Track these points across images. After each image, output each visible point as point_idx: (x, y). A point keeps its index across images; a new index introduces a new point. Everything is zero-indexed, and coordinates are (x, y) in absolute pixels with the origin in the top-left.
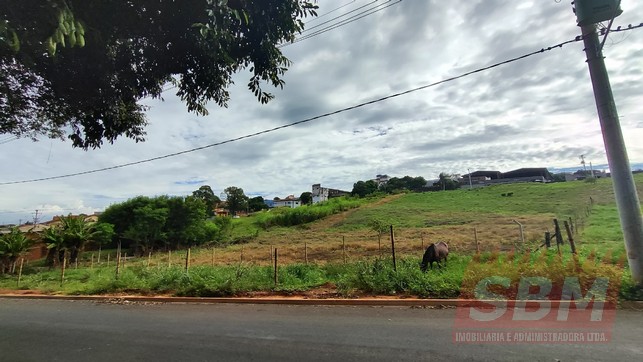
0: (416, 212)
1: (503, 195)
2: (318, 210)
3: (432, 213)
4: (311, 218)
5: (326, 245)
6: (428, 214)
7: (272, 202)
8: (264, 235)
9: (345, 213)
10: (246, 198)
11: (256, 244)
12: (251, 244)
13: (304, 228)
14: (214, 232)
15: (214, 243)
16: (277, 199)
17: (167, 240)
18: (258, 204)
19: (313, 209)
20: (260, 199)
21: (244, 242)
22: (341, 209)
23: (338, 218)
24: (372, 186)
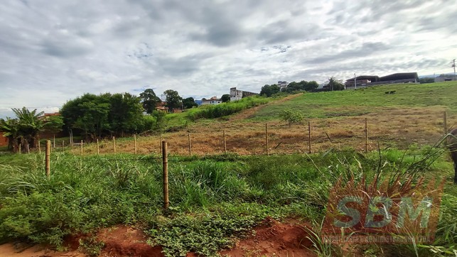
0: (316, 106)
1: (387, 93)
2: (235, 105)
3: (329, 107)
4: (230, 112)
5: (243, 133)
6: (326, 107)
7: (200, 102)
8: (192, 125)
9: (256, 108)
10: (181, 99)
11: (184, 132)
12: (181, 133)
13: (224, 119)
14: (151, 123)
15: (151, 132)
16: (204, 99)
17: (111, 130)
18: (190, 103)
19: (231, 105)
20: (191, 99)
21: (175, 130)
22: (253, 105)
23: (251, 112)
24: (275, 89)
